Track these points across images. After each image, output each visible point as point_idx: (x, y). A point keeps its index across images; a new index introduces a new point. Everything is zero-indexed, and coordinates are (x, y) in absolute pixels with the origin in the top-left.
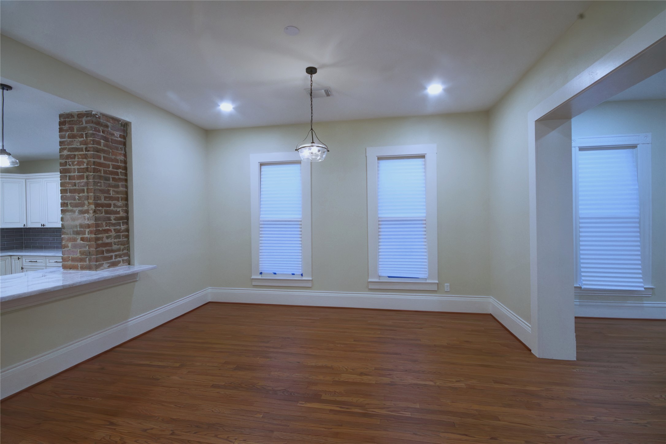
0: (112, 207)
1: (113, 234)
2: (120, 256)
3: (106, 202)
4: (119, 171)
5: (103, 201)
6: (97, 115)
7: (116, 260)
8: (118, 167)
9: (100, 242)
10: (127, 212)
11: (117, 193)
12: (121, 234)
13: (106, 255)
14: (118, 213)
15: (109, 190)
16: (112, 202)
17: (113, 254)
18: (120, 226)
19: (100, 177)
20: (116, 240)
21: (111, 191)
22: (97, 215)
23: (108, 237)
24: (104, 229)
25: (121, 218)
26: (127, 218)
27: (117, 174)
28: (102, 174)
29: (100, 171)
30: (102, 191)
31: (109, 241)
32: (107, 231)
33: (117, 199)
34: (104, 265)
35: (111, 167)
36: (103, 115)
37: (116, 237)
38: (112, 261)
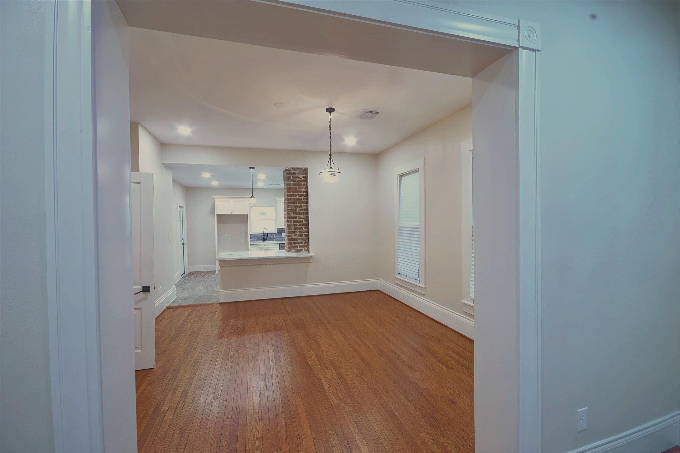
0: (298, 218)
1: (298, 233)
2: (302, 246)
3: (294, 216)
4: (303, 197)
5: (292, 216)
6: (288, 169)
7: (300, 248)
8: (302, 196)
9: (290, 238)
10: (308, 221)
11: (301, 210)
12: (304, 234)
13: (293, 245)
14: (302, 221)
15: (296, 209)
16: (298, 216)
17: (298, 245)
18: (303, 229)
19: (291, 203)
20: (300, 237)
21: (297, 210)
22: (288, 223)
23: (295, 236)
24: (292, 231)
25: (303, 225)
26: (308, 225)
27: (301, 199)
28: (292, 201)
29: (291, 199)
30: (292, 210)
31: (295, 237)
32: (294, 232)
33: (301, 214)
34: (293, 250)
35: (297, 196)
36: (292, 168)
37: (300, 236)
38: (297, 249)
